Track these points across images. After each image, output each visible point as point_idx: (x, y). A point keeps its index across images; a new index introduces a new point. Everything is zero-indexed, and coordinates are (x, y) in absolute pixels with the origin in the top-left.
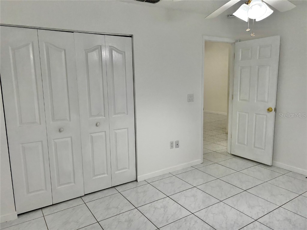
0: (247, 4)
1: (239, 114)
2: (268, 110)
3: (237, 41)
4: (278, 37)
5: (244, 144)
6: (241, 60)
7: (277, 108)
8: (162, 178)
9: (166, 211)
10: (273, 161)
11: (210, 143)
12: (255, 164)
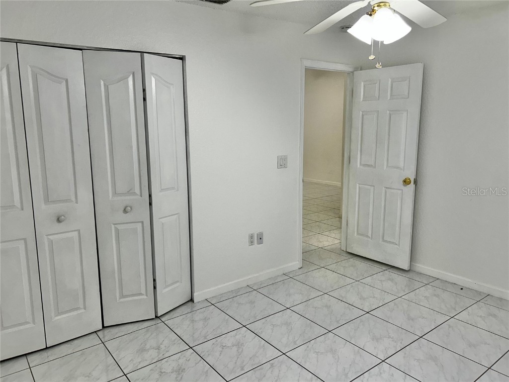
0: (371, 15)
1: (359, 187)
2: (405, 181)
3: (356, 69)
4: (420, 66)
5: (367, 236)
6: (363, 101)
7: (417, 179)
8: (234, 294)
9: (240, 350)
10: (412, 263)
11: (315, 233)
12: (384, 268)
